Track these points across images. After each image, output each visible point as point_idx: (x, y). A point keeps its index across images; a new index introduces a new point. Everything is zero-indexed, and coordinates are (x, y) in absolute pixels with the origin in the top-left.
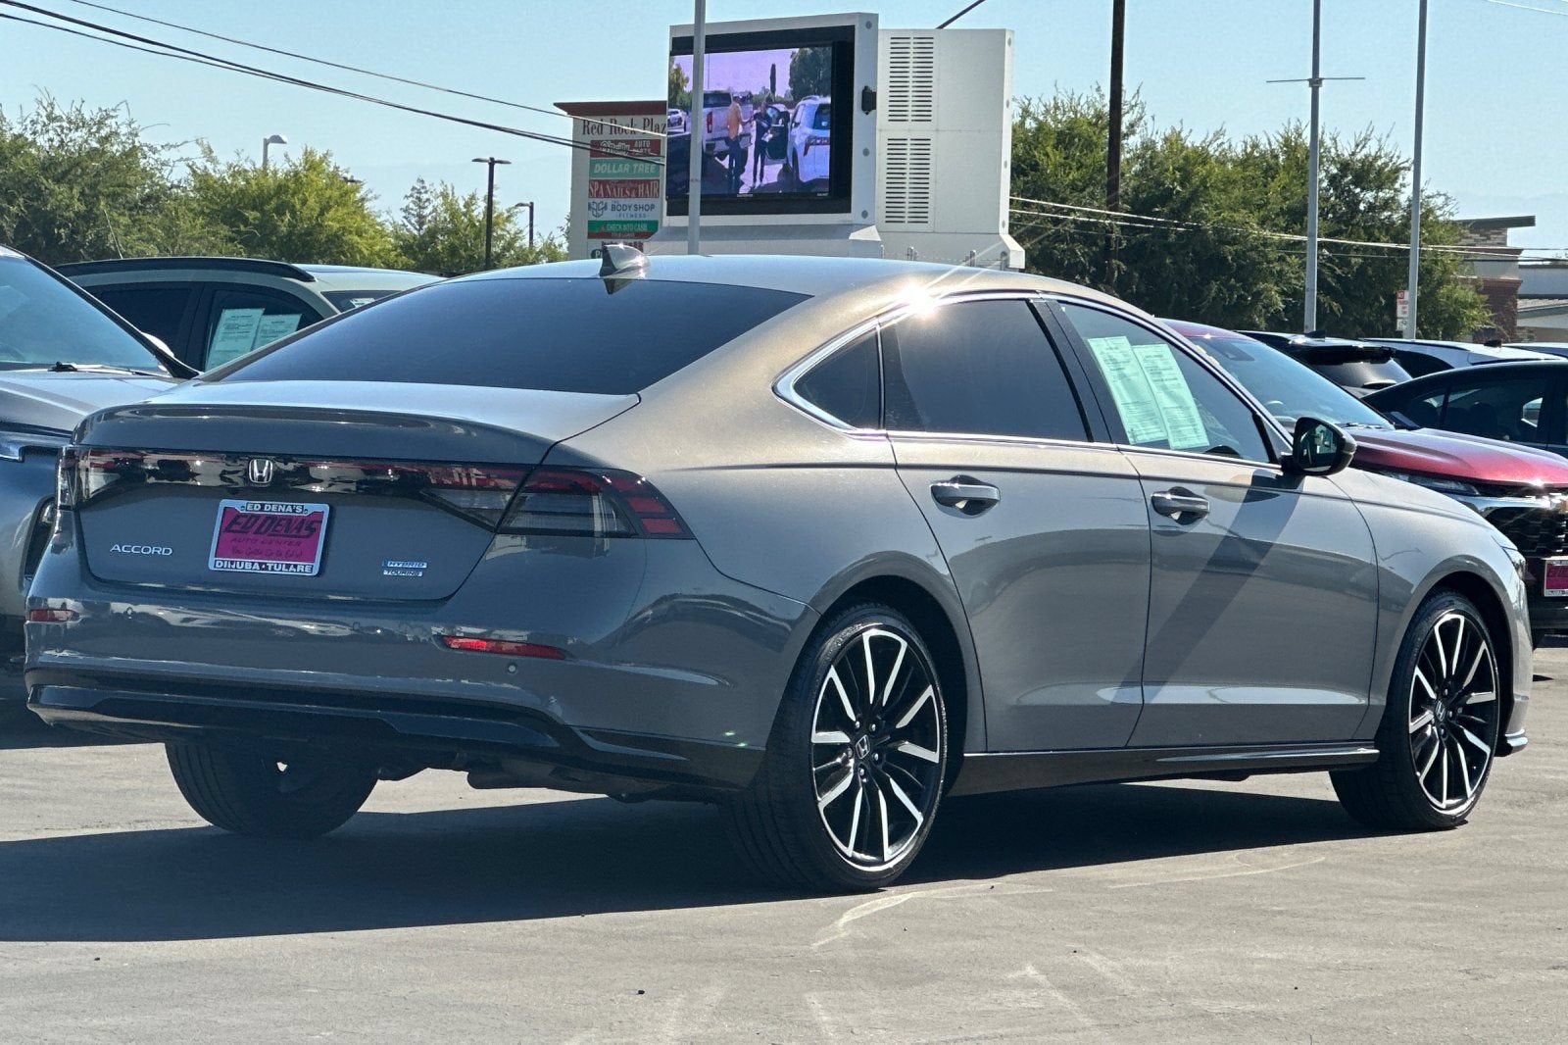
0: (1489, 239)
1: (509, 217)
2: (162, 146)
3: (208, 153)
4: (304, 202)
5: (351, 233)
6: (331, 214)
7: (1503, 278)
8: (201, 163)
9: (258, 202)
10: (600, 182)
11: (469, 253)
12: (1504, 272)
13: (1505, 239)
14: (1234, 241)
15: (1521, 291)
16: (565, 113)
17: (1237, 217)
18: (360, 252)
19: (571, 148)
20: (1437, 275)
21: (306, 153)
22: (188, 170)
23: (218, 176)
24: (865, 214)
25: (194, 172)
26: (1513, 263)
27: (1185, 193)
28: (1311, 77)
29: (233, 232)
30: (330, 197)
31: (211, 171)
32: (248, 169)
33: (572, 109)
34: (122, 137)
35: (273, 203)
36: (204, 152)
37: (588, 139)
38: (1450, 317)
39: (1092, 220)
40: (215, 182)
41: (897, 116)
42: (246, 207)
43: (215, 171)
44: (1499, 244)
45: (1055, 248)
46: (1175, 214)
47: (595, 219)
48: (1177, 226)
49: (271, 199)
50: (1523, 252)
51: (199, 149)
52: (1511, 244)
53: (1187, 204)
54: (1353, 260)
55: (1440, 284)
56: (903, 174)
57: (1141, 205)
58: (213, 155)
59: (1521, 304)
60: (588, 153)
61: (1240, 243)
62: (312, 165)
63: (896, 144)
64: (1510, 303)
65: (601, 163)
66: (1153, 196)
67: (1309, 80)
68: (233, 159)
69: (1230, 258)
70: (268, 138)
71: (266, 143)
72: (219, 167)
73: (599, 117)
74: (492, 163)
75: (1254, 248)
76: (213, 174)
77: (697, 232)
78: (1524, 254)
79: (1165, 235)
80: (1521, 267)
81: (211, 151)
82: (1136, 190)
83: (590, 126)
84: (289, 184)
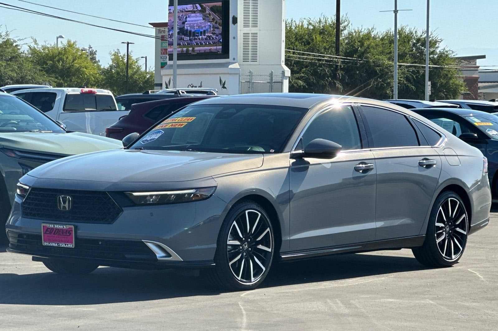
0: (470, 63)
1: (137, 61)
2: (18, 40)
3: (35, 41)
4: (67, 58)
5: (83, 68)
6: (76, 62)
7: (473, 76)
8: (33, 45)
9: (52, 58)
10: (164, 49)
11: (123, 74)
12: (474, 74)
13: (476, 63)
14: (379, 66)
15: (479, 80)
16: (152, 27)
17: (380, 57)
18: (86, 74)
19: (155, 39)
20: (449, 76)
21: (68, 41)
22: (28, 48)
23: (38, 49)
24: (234, 59)
25: (30, 48)
26: (477, 71)
27: (363, 50)
28: (394, 10)
29: (42, 68)
30: (76, 56)
31: (36, 48)
32: (49, 47)
33: (155, 25)
34: (3, 36)
35: (57, 58)
36: (34, 41)
37: (160, 35)
38: (454, 89)
39: (331, 59)
40: (38, 51)
41: (246, 25)
42: (48, 60)
43: (37, 48)
44: (474, 65)
45: (318, 69)
46: (360, 57)
47: (163, 62)
48: (360, 61)
49: (56, 57)
50: (480, 67)
51: (32, 40)
52: (478, 65)
53: (363, 53)
54: (420, 71)
55: (450, 78)
56: (248, 45)
57: (348, 54)
58: (37, 42)
59: (480, 85)
60: (161, 40)
61: (381, 66)
62: (70, 45)
63: (246, 35)
64: (475, 84)
65: (165, 43)
66: (351, 51)
67: (394, 11)
68: (44, 44)
69: (378, 71)
70: (58, 36)
71: (57, 38)
72: (39, 46)
73: (164, 28)
74: (128, 43)
75: (387, 68)
76: (37, 49)
77: (176, 66)
78: (480, 68)
79: (356, 64)
80: (479, 72)
81: (36, 41)
82: (346, 49)
83: (161, 31)
84: (62, 52)
